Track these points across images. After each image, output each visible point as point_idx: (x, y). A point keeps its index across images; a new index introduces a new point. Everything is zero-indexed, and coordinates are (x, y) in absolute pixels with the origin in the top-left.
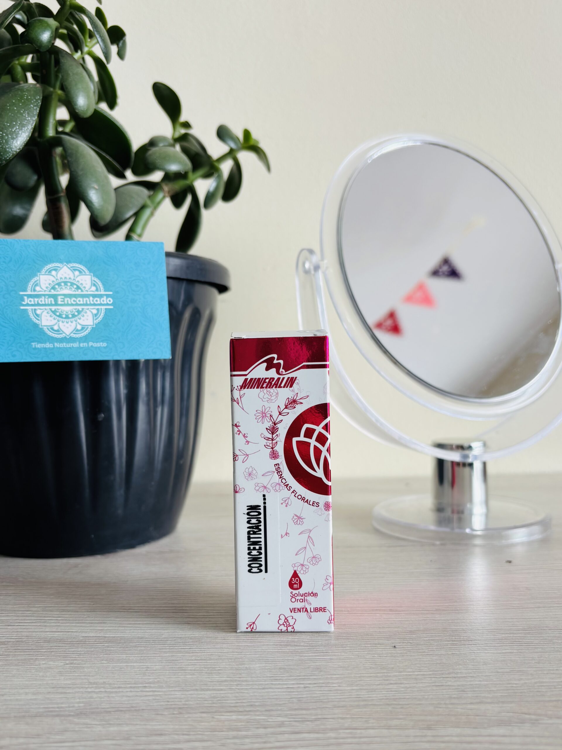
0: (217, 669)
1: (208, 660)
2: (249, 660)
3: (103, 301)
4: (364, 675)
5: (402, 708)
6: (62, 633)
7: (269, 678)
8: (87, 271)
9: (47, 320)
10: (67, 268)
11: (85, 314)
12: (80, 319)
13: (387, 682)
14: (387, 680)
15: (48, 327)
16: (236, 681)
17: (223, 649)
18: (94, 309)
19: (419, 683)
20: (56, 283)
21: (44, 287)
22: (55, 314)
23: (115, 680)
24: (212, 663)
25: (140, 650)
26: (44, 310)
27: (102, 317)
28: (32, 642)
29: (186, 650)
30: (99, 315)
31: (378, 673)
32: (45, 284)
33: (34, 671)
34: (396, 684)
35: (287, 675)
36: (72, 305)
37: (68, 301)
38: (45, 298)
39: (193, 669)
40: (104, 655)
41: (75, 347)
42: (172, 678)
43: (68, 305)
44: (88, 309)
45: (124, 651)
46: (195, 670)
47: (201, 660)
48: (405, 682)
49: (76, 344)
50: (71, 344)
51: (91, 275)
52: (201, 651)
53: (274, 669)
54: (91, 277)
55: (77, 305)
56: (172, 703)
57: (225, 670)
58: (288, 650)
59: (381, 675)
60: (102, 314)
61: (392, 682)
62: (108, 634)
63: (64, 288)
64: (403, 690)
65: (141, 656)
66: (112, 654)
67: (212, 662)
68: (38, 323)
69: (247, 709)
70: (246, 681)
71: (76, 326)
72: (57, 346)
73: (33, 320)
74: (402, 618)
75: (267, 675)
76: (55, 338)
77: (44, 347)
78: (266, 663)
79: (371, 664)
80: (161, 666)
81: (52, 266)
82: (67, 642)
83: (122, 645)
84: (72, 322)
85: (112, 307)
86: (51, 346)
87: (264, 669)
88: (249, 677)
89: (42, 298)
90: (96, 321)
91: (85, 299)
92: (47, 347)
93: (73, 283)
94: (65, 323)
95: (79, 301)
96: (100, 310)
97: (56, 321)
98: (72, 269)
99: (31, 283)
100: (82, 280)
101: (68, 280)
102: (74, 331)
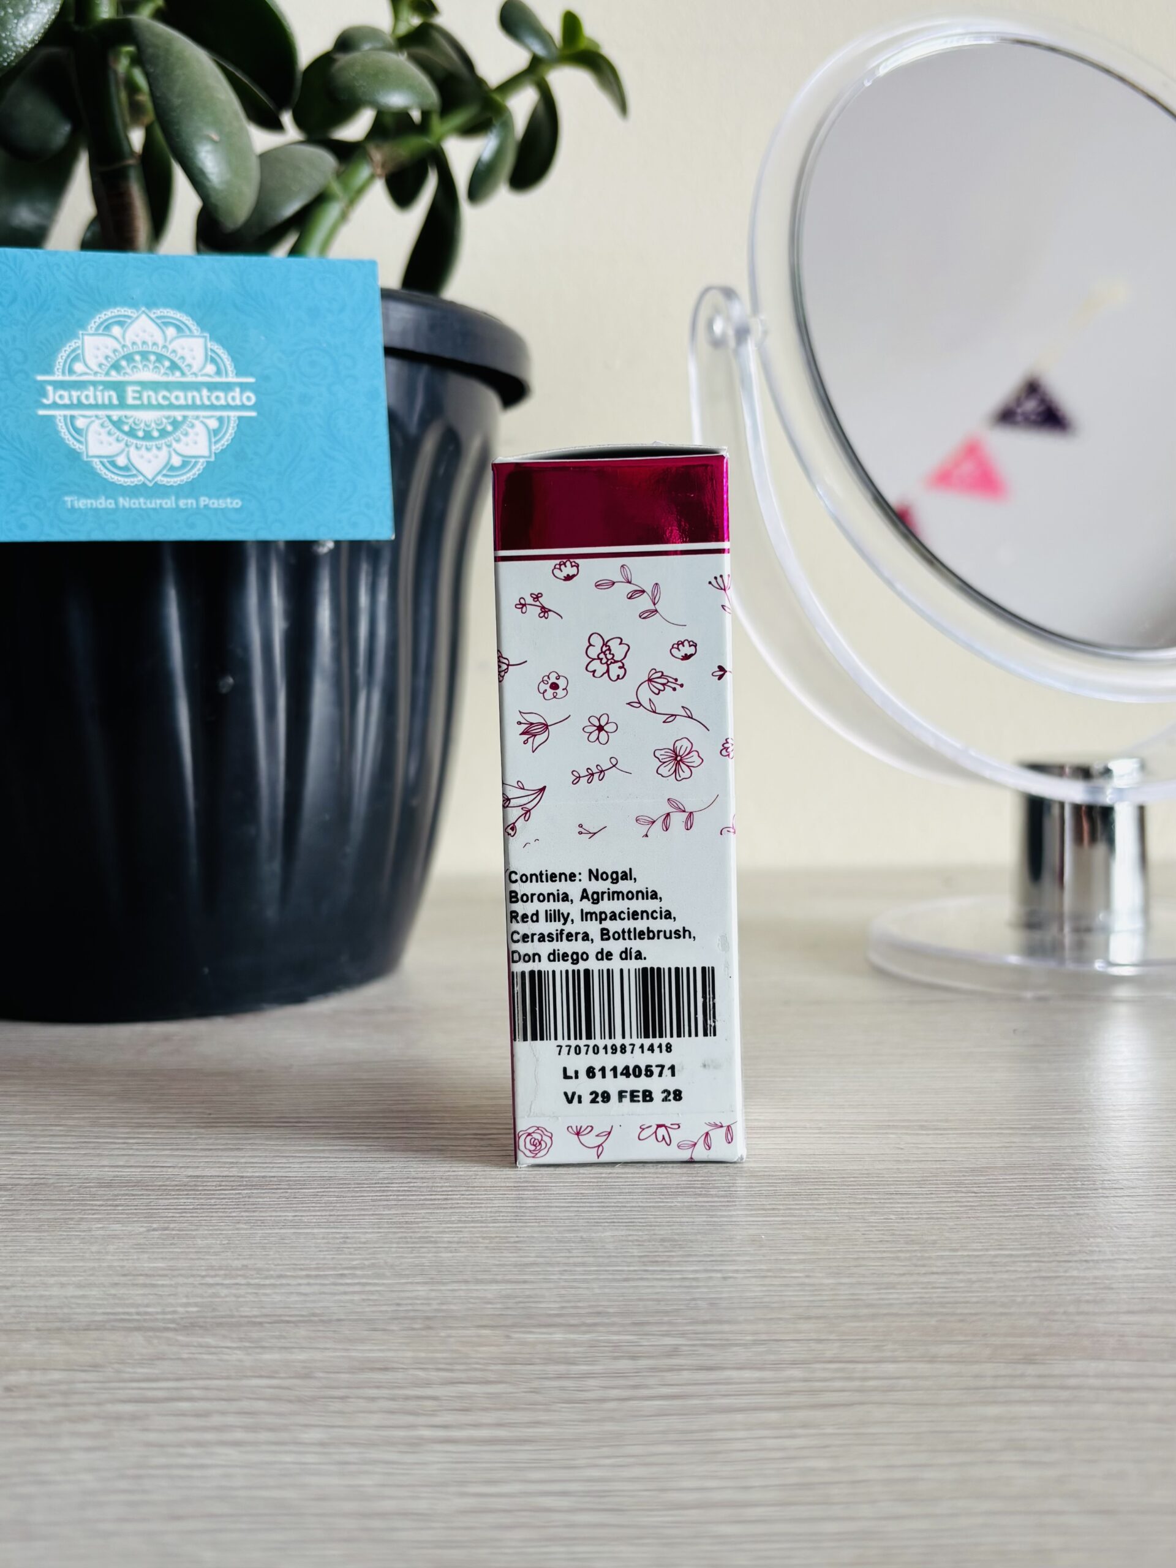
0: (512, 1240)
1: (489, 1223)
2: (588, 1222)
3: (233, 398)
4: (866, 1255)
5: (961, 1321)
6: (139, 1170)
7: (638, 1259)
8: (194, 327)
9: (102, 443)
10: (149, 322)
11: (189, 430)
12: (178, 441)
13: (923, 1270)
14: (924, 1266)
15: (102, 460)
16: (558, 1264)
17: (524, 1201)
18: (211, 417)
19: (1001, 1272)
20: (123, 354)
21: (93, 364)
22: (120, 429)
23: (270, 1262)
24: (501, 1229)
25: (325, 1203)
26: (93, 419)
27: (230, 438)
28: (71, 1186)
29: (436, 1202)
30: (224, 430)
31: (899, 1251)
32: (97, 357)
33: (78, 1242)
34: (943, 1273)
35: (680, 1253)
36: (160, 407)
37: (149, 397)
38: (95, 389)
39: (456, 1239)
40: (241, 1212)
41: (168, 509)
42: (406, 1258)
43: (150, 407)
44: (197, 418)
45: (288, 1204)
46: (458, 1243)
47: (472, 1222)
48: (967, 1269)
49: (169, 502)
50: (158, 502)
51: (205, 337)
52: (472, 1203)
53: (649, 1241)
54: (206, 341)
55: (171, 406)
56: (410, 1308)
57: (532, 1242)
58: (679, 1204)
59: (908, 1255)
60: (231, 432)
61: (935, 1269)
62: (248, 1172)
63: (140, 366)
64: (962, 1285)
65: (330, 1215)
66: (261, 1211)
67: (500, 1227)
68: (79, 451)
69: (589, 1321)
70: (583, 1264)
71: (170, 458)
72: (124, 506)
73: (67, 442)
74: (951, 1143)
75: (633, 1252)
76: (121, 485)
77: (94, 506)
78: (629, 1230)
79: (882, 1232)
80: (379, 1235)
81: (113, 314)
82: (151, 1186)
83: (283, 1193)
84: (159, 448)
85: (253, 414)
86: (110, 504)
87: (625, 1241)
88: (589, 1256)
89: (89, 390)
90: (217, 446)
91: (190, 395)
92: (100, 507)
93: (162, 355)
94: (143, 451)
95: (177, 398)
96: (226, 421)
97: (121, 445)
98: (160, 321)
99: (64, 353)
100: (183, 348)
101: (150, 348)
102: (165, 471)
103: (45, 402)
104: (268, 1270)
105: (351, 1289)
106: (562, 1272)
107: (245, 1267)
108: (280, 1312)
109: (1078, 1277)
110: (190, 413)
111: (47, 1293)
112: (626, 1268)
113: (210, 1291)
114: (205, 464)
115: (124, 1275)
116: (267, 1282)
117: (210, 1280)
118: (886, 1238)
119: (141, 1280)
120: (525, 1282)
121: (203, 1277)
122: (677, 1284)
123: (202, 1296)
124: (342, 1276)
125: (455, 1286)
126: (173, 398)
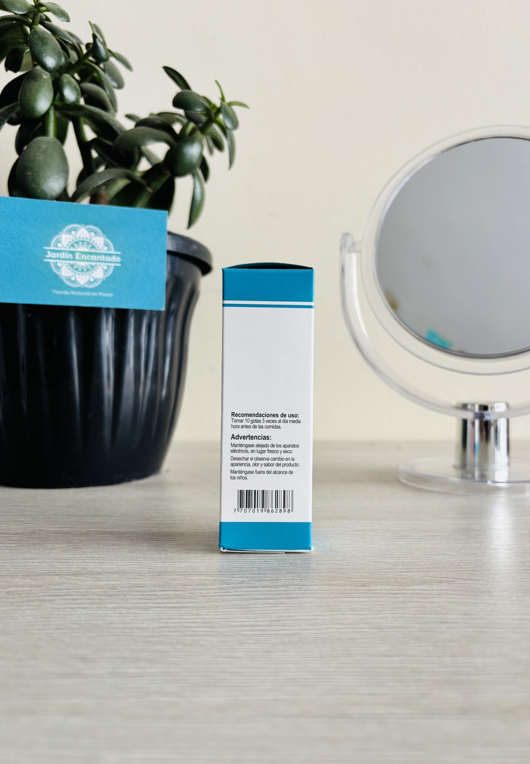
3: (113, 259)
8: (101, 232)
9: (66, 272)
10: (85, 229)
11: (97, 269)
12: (93, 273)
15: (66, 278)
18: (105, 265)
20: (75, 241)
21: (64, 244)
22: (73, 268)
26: (64, 264)
27: (111, 273)
32: (66, 242)
36: (87, 261)
37: (84, 257)
38: (65, 254)
43: (84, 260)
44: (101, 265)
49: (89, 294)
50: (85, 293)
51: (105, 237)
55: (91, 261)
60: (111, 271)
63: (81, 246)
68: (59, 274)
71: (90, 278)
72: (73, 294)
73: (54, 271)
76: (72, 287)
81: (72, 227)
84: (86, 275)
86: (68, 293)
89: (63, 253)
90: (107, 275)
91: (98, 257)
92: (64, 294)
93: (89, 243)
94: (81, 276)
95: (93, 258)
96: (110, 267)
97: (73, 274)
98: (89, 230)
99: (54, 240)
100: (97, 240)
101: (85, 240)
102: (88, 283)
103: (48, 256)
110: (97, 263)
114: (102, 282)
126: (92, 258)
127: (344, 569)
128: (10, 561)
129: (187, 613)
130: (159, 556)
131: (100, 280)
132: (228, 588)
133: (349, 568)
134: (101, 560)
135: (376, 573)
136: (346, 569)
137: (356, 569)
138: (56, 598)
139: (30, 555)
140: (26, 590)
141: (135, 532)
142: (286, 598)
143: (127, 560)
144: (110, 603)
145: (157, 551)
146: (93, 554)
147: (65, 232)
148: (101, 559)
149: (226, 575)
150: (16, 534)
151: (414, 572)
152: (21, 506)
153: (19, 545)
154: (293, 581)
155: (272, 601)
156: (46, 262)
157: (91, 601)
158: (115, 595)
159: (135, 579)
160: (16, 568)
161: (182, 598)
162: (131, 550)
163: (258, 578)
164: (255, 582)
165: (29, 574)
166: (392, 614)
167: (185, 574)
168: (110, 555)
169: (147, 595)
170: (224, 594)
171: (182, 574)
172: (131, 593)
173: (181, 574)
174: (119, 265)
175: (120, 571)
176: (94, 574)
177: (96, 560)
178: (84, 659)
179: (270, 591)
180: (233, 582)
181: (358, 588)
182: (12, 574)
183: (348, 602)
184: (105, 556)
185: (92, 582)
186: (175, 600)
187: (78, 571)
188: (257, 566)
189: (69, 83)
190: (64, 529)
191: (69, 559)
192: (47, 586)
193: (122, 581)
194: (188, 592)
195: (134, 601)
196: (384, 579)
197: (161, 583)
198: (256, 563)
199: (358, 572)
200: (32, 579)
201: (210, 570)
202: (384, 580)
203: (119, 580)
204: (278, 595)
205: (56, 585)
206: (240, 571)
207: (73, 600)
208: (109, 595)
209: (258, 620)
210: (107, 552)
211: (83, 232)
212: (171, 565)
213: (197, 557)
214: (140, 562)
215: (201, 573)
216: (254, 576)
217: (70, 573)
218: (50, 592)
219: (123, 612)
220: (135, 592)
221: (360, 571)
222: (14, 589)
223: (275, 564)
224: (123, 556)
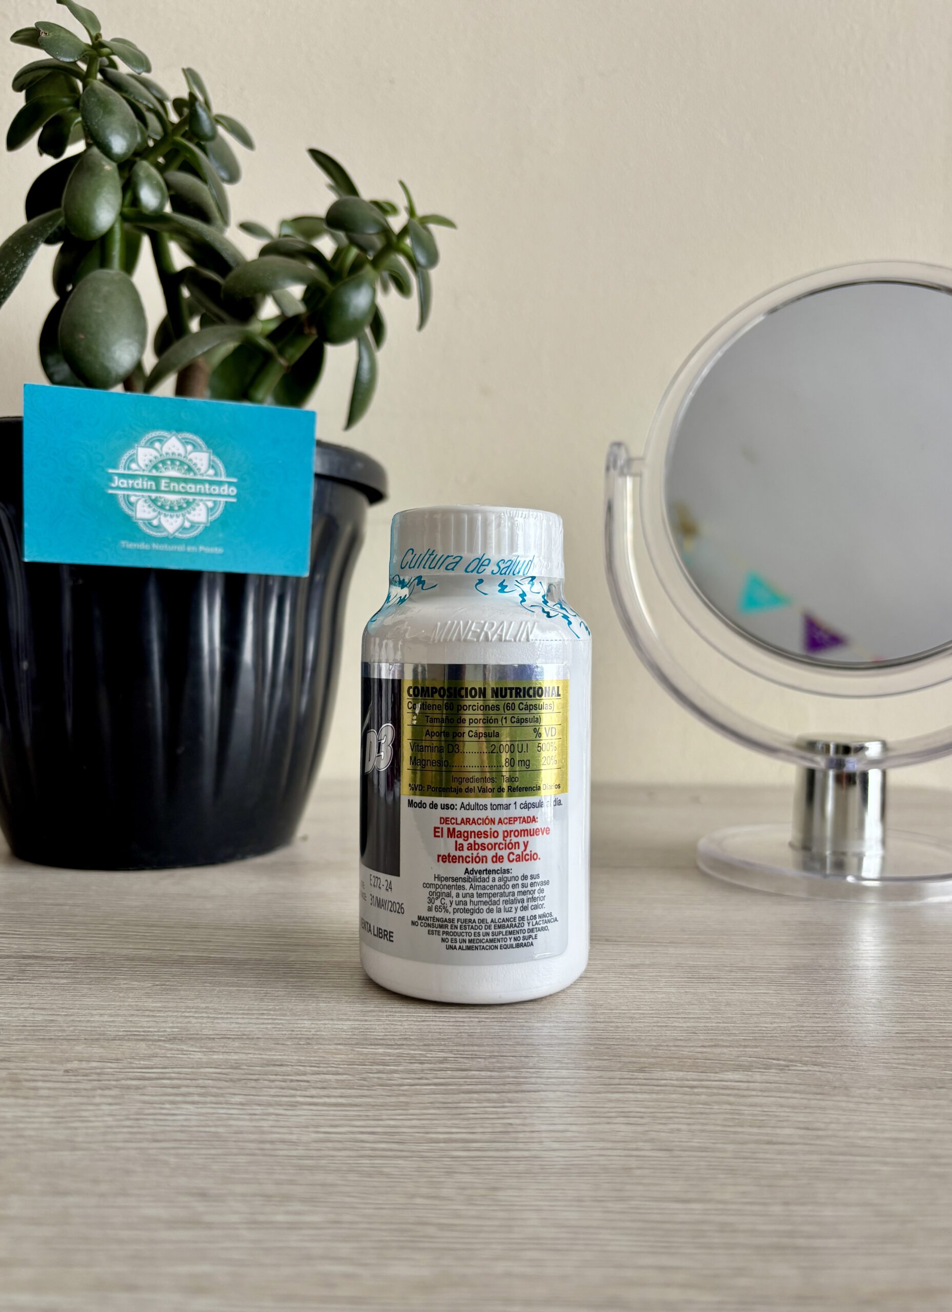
3: (224, 490)
8: (203, 445)
9: (144, 511)
10: (176, 440)
11: (196, 507)
12: (189, 513)
15: (144, 521)
18: (209, 500)
20: (160, 459)
21: (142, 464)
22: (155, 504)
26: (141, 497)
27: (220, 514)
30: (216, 509)
32: (145, 460)
33: (112, 991)
36: (179, 493)
37: (174, 487)
38: (143, 481)
41: (180, 551)
42: (299, 1005)
43: (174, 492)
44: (202, 500)
49: (182, 548)
50: (175, 547)
51: (210, 453)
54: (210, 455)
55: (187, 493)
60: (221, 510)
61: (599, 1020)
63: (170, 468)
68: (131, 515)
71: (184, 522)
72: (155, 548)
73: (125, 510)
76: (155, 536)
77: (138, 547)
81: (156, 435)
84: (178, 516)
85: (236, 498)
86: (148, 547)
89: (139, 480)
90: (212, 517)
91: (198, 487)
92: (141, 548)
93: (183, 462)
94: (168, 518)
95: (190, 488)
96: (218, 503)
97: (155, 514)
98: (183, 441)
99: (125, 457)
100: (196, 458)
101: (176, 457)
102: (181, 530)
103: (113, 485)
104: (221, 1010)
105: (267, 1021)
106: (387, 1016)
107: (207, 1008)
108: (224, 1033)
109: (679, 1027)
111: (92, 1019)
112: (424, 1015)
113: (187, 1020)
114: (204, 527)
115: (138, 1010)
116: (220, 1016)
117: (187, 1014)
118: (575, 1002)
119: (147, 1013)
120: (366, 1021)
121: (184, 1012)
122: (451, 1024)
123: (181, 1023)
124: (263, 1014)
125: (326, 1022)
126: (188, 488)
127: (609, 1039)
128: (63, 1012)
129: (360, 1116)
130: (306, 1007)
131: (202, 525)
132: (423, 1070)
133: (618, 1037)
134: (211, 1014)
135: (661, 1048)
136: (613, 1038)
137: (628, 1039)
138: (146, 1082)
139: (94, 1001)
140: (96, 1068)
141: (260, 960)
142: (516, 1092)
143: (253, 1014)
144: (234, 1094)
145: (301, 997)
146: (196, 1001)
147: (143, 444)
148: (211, 1011)
149: (417, 1046)
150: (65, 960)
151: (724, 1046)
152: (66, 905)
153: (73, 980)
154: (527, 1060)
155: (495, 1095)
156: (111, 494)
157: (203, 1090)
158: (240, 1080)
159: (270, 1050)
160: (74, 1025)
161: (350, 1089)
162: (258, 995)
163: (470, 1053)
164: (465, 1061)
165: (97, 1037)
166: (689, 1124)
167: (350, 1043)
168: (224, 1004)
169: (292, 1081)
170: (417, 1081)
171: (347, 1043)
172: (266, 1077)
173: (344, 1042)
174: (234, 500)
175: (244, 1035)
176: (202, 1039)
177: (203, 1012)
178: (203, 1195)
179: (491, 1077)
180: (429, 1060)
181: (633, 1075)
182: (68, 1038)
183: (618, 1101)
184: (216, 1006)
185: (200, 1055)
186: (338, 1092)
187: (175, 1033)
188: (467, 1031)
189: (149, 177)
190: (143, 952)
191: (159, 1009)
192: (129, 1060)
193: (250, 1053)
194: (358, 1076)
195: (272, 1092)
196: (675, 1060)
197: (312, 1059)
198: (466, 1024)
199: (632, 1045)
200: (103, 1047)
201: (391, 1035)
202: (675, 1062)
203: (242, 1051)
204: (504, 1084)
205: (143, 1059)
206: (439, 1039)
207: (173, 1087)
208: (231, 1080)
209: (474, 1131)
210: (219, 997)
211: (173, 445)
212: (326, 1026)
213: (369, 1011)
214: (276, 1019)
215: (376, 1042)
216: (462, 1048)
217: (162, 1036)
218: (134, 1072)
219: (257, 1112)
220: (272, 1075)
221: (634, 1043)
222: (75, 1065)
223: (496, 1028)
224: (247, 1007)
